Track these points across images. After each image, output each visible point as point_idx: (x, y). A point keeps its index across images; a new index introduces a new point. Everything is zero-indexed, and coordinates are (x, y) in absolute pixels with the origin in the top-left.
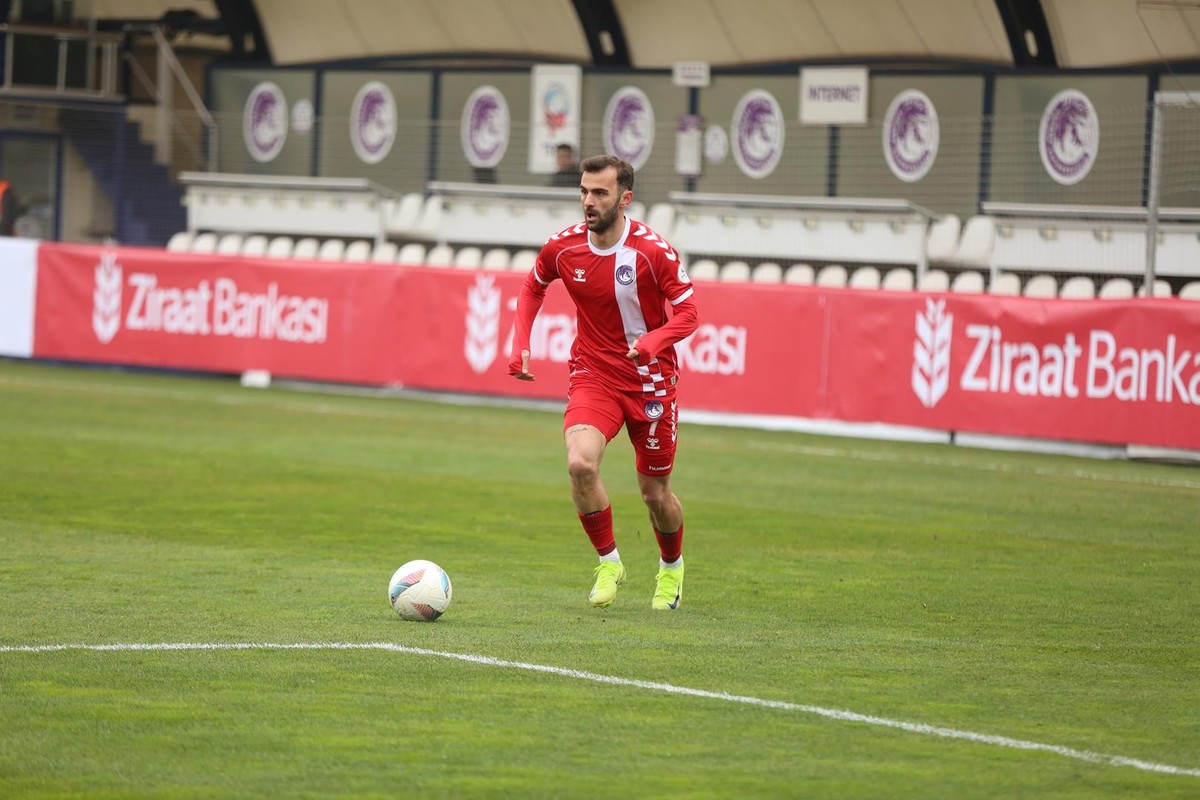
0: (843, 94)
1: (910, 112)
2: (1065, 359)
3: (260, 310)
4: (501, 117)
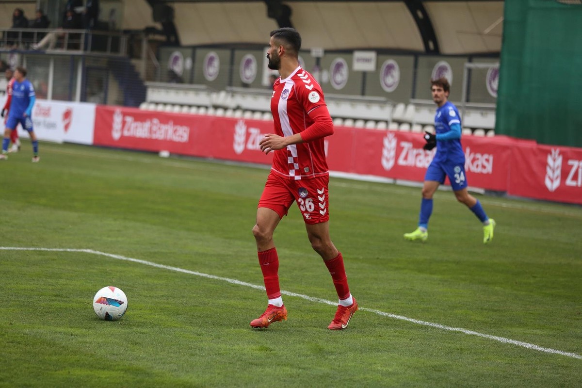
0: (367, 60)
4: (254, 66)
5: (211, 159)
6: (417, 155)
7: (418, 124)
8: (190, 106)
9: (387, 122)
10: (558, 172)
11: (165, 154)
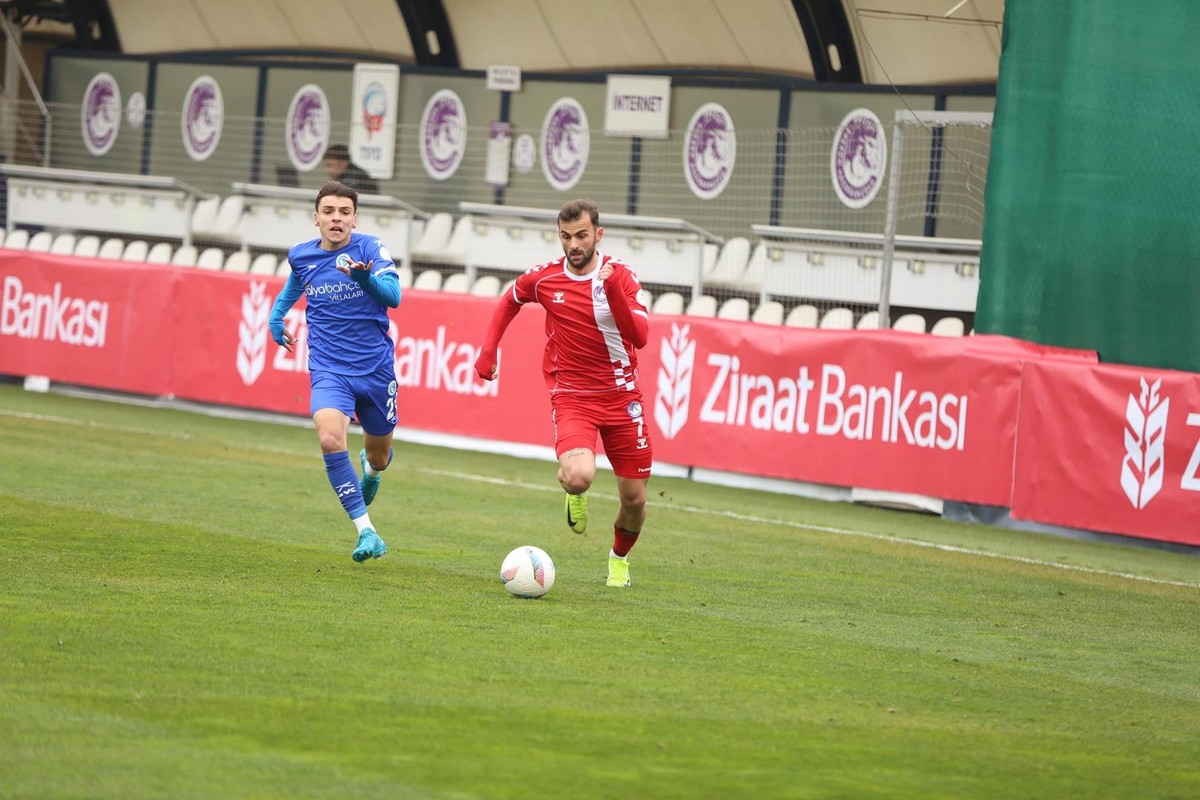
0: (646, 104)
1: (711, 125)
2: (798, 391)
3: (44, 309)
4: (322, 117)
5: (168, 401)
6: (753, 394)
7: (775, 299)
8: (128, 239)
9: (686, 293)
10: (1157, 450)
11: (38, 384)
